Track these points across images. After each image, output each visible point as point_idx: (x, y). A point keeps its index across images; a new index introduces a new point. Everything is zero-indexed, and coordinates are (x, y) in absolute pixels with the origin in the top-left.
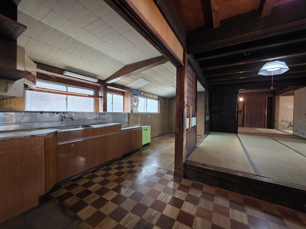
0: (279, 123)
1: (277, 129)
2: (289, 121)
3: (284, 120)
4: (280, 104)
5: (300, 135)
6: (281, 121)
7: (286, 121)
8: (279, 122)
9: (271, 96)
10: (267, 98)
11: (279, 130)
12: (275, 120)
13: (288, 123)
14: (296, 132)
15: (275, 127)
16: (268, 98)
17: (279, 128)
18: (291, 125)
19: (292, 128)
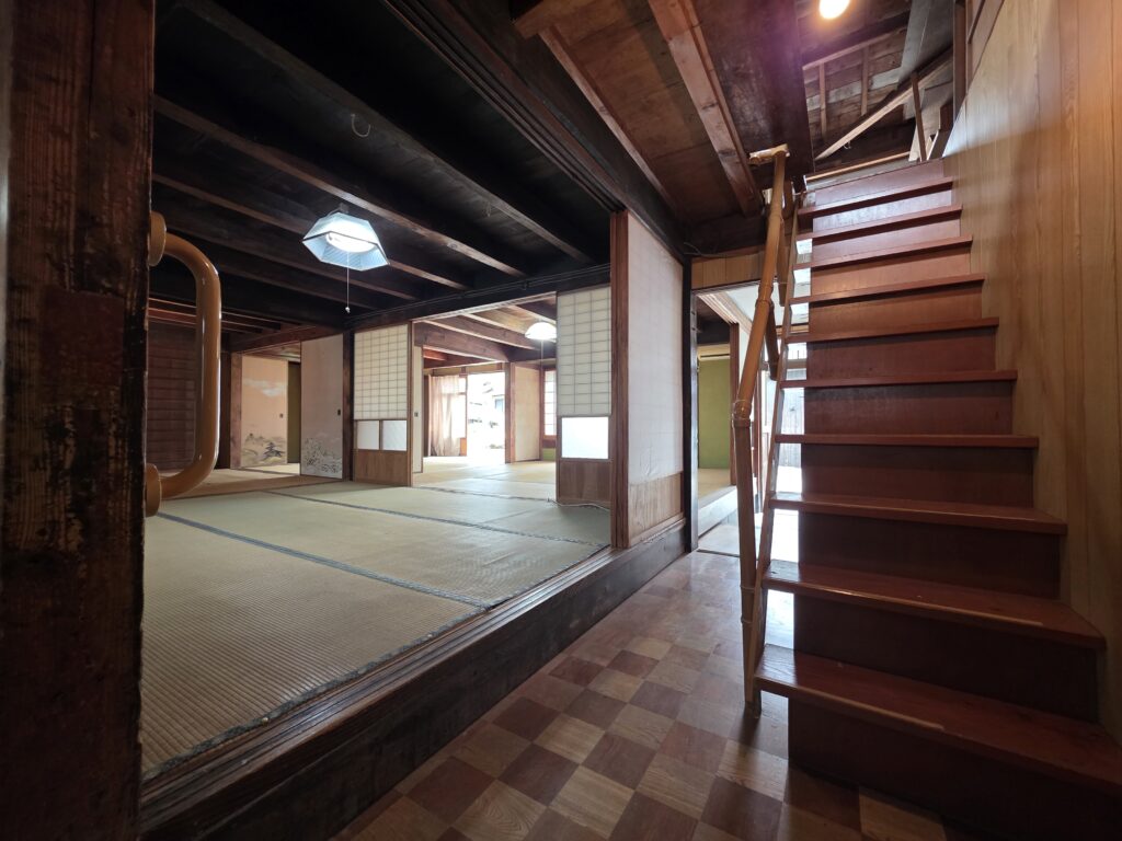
0: (243, 447)
1: (238, 467)
2: (267, 438)
3: (256, 435)
4: (244, 381)
5: (324, 474)
6: (247, 440)
7: (261, 438)
8: (243, 441)
11: (243, 469)
12: (232, 434)
13: (266, 445)
14: (310, 466)
15: (232, 462)
17: (243, 464)
18: (272, 451)
19: (278, 458)
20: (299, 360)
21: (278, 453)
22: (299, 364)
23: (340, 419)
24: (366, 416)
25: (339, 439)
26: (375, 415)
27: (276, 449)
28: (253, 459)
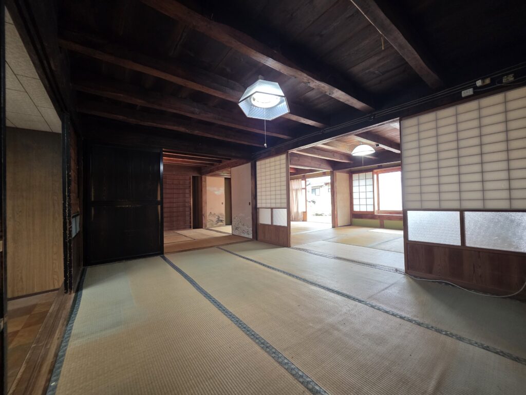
0: (207, 218)
1: (206, 228)
2: (217, 214)
3: (213, 213)
4: (207, 188)
5: (243, 235)
6: (209, 215)
7: (215, 214)
9: (196, 175)
10: (191, 177)
11: (209, 229)
12: (203, 213)
13: (217, 217)
14: (236, 231)
15: (204, 225)
16: (193, 177)
17: (208, 226)
18: (219, 220)
19: (221, 223)
20: (230, 177)
21: (221, 221)
22: (230, 179)
23: (250, 207)
24: (264, 205)
25: (250, 217)
26: (269, 206)
27: (221, 219)
28: (212, 224)
